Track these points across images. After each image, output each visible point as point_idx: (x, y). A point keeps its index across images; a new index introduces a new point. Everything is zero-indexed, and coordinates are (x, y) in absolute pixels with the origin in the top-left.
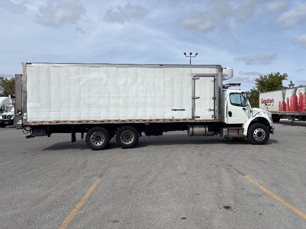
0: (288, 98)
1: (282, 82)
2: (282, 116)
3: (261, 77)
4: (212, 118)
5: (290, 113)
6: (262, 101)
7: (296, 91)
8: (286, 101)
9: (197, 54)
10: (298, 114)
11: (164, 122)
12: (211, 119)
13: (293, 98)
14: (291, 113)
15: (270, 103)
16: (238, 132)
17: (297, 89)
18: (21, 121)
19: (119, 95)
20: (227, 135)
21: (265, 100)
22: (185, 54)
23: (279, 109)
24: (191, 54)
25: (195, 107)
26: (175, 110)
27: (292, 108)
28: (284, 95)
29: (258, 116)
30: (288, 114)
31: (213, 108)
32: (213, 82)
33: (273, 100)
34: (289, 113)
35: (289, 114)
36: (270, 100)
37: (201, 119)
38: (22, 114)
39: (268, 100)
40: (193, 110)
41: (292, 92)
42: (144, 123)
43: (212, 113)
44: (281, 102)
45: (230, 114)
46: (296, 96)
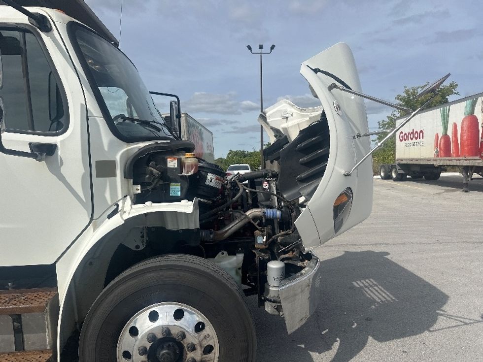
0: (455, 126)
1: (447, 99)
2: (443, 168)
3: (407, 92)
5: (459, 160)
6: (401, 135)
7: (473, 105)
8: (450, 133)
9: (273, 47)
10: (479, 163)
13: (466, 124)
14: (461, 161)
15: (416, 139)
17: (477, 99)
21: (405, 134)
22: (249, 48)
23: (436, 152)
24: (261, 47)
27: (466, 148)
28: (445, 119)
30: (454, 163)
33: (421, 131)
34: (457, 160)
35: (458, 163)
36: (417, 132)
39: (412, 133)
41: (466, 107)
44: (440, 135)
46: (475, 116)
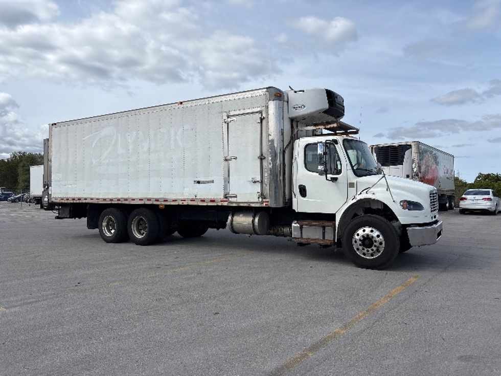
4: (259, 198)
11: (183, 203)
12: (257, 200)
16: (324, 234)
18: (47, 196)
19: (129, 159)
20: (299, 236)
25: (229, 176)
26: (199, 182)
29: (364, 196)
31: (259, 179)
32: (259, 125)
37: (239, 199)
38: (48, 188)
40: (227, 181)
42: (158, 205)
43: (258, 188)
45: (303, 191)
